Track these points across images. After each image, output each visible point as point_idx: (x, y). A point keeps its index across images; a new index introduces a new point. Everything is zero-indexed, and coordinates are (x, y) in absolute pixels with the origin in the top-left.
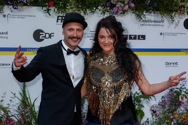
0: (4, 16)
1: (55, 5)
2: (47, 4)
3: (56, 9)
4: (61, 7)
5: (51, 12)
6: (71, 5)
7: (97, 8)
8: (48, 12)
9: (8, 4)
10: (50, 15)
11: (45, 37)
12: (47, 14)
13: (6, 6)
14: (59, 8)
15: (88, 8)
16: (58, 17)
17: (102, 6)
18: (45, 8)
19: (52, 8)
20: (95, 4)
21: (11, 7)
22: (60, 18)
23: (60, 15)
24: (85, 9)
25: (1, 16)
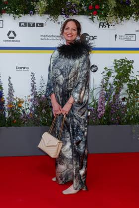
0: (59, 23)
1: (97, 14)
2: (91, 13)
3: (98, 17)
4: (103, 16)
5: (95, 20)
6: (110, 14)
7: (131, 16)
8: (92, 20)
9: (62, 14)
10: (94, 22)
11: (90, 39)
12: (92, 21)
13: (60, 16)
14: (101, 16)
15: (124, 16)
16: (100, 23)
17: (135, 14)
18: (90, 17)
19: (96, 17)
20: (130, 12)
21: (64, 16)
22: (102, 24)
23: (102, 21)
24: (122, 16)
25: (56, 23)
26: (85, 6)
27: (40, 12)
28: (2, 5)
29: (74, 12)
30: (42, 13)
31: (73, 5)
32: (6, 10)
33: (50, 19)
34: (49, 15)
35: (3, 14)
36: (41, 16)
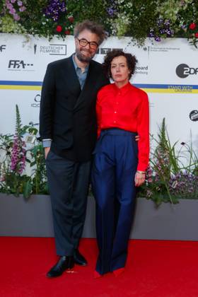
0: (145, 49)
2: (193, 35)
8: (194, 44)
9: (150, 36)
10: (197, 47)
11: (190, 72)
12: (194, 46)
13: (148, 38)
18: (191, 40)
21: (153, 39)
25: (142, 49)
26: (184, 23)
27: (119, 34)
28: (65, 23)
29: (168, 33)
30: (122, 35)
31: (167, 22)
32: (71, 30)
33: (132, 43)
34: (132, 38)
35: (67, 36)
36: (119, 39)
